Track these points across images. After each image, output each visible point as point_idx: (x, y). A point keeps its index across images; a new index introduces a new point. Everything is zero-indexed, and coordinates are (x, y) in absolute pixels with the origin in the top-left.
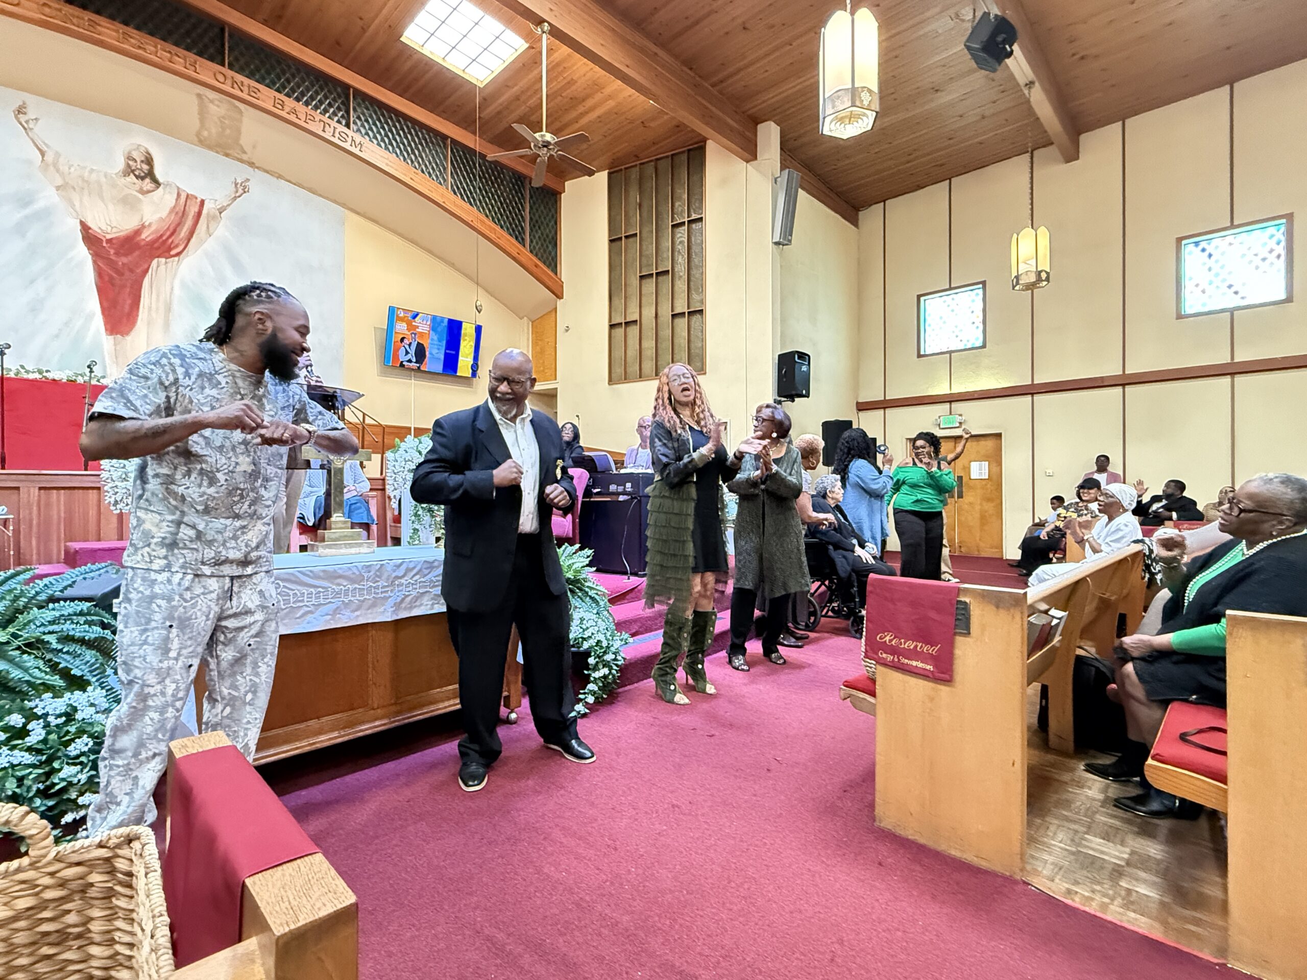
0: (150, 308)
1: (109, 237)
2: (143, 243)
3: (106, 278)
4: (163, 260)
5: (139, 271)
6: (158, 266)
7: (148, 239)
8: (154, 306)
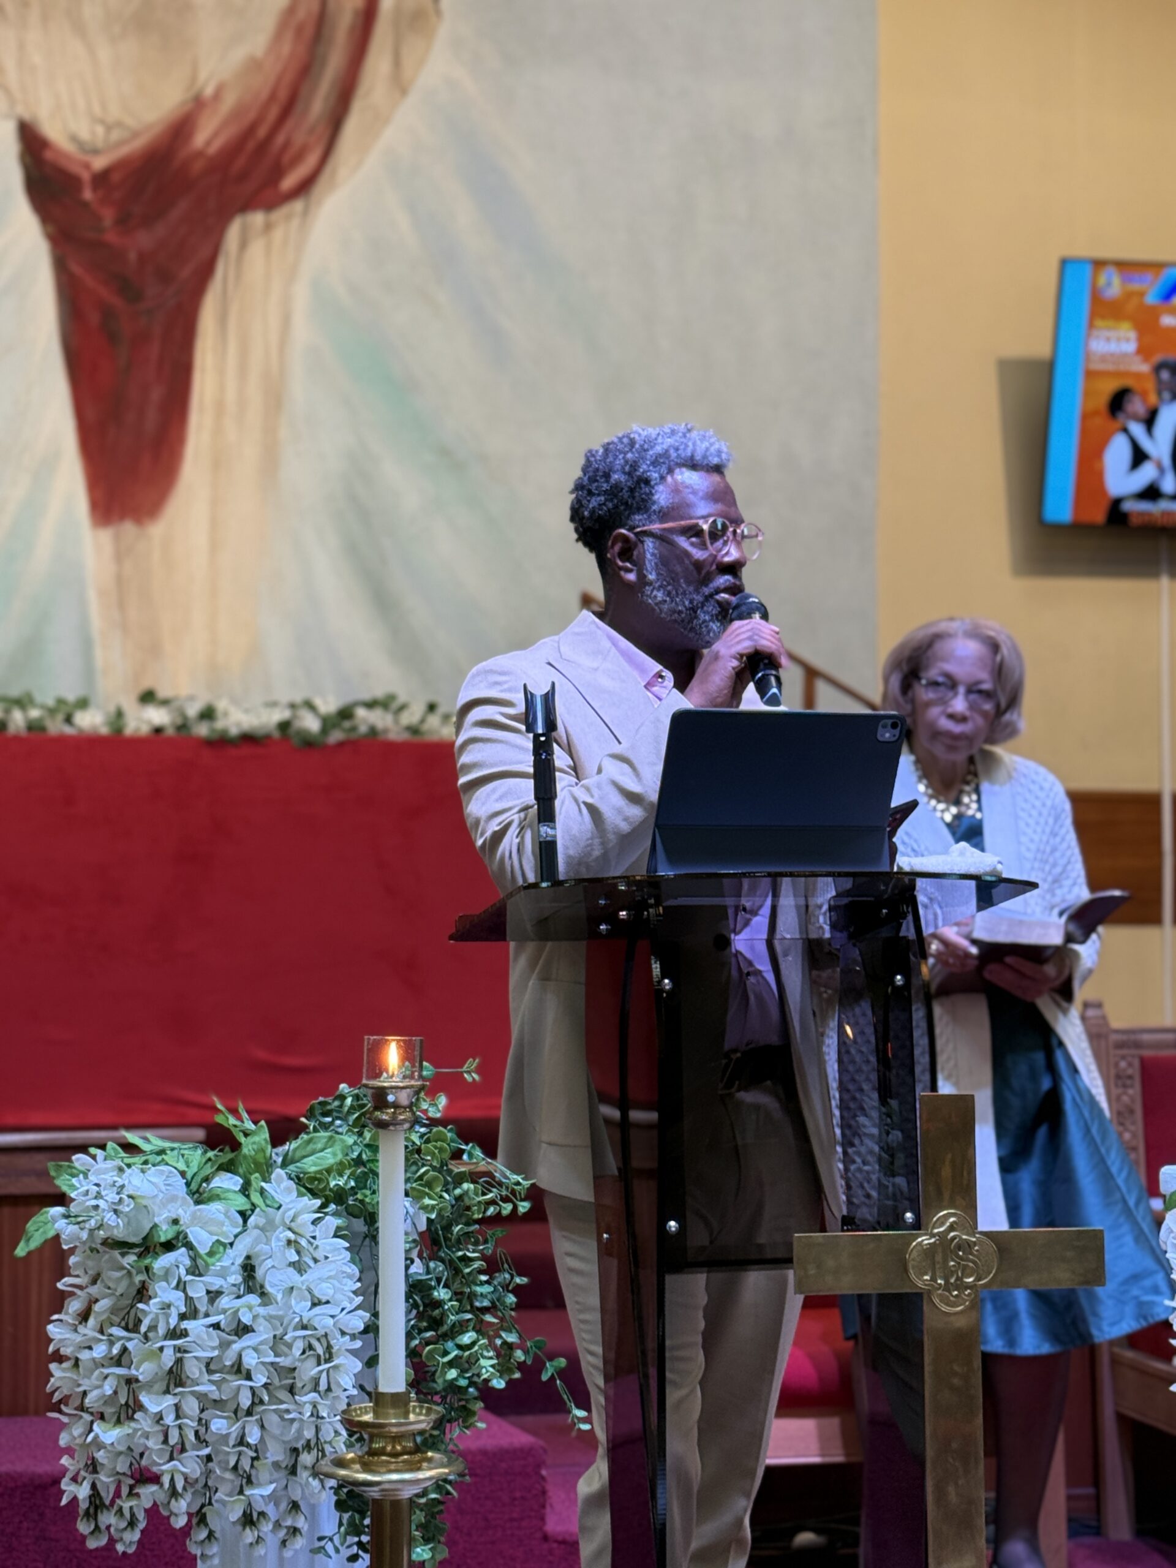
0: (220, 407)
1: (100, 163)
2: (198, 166)
3: (94, 318)
4: (257, 218)
5: (186, 272)
6: (243, 245)
7: (213, 150)
8: (231, 395)
